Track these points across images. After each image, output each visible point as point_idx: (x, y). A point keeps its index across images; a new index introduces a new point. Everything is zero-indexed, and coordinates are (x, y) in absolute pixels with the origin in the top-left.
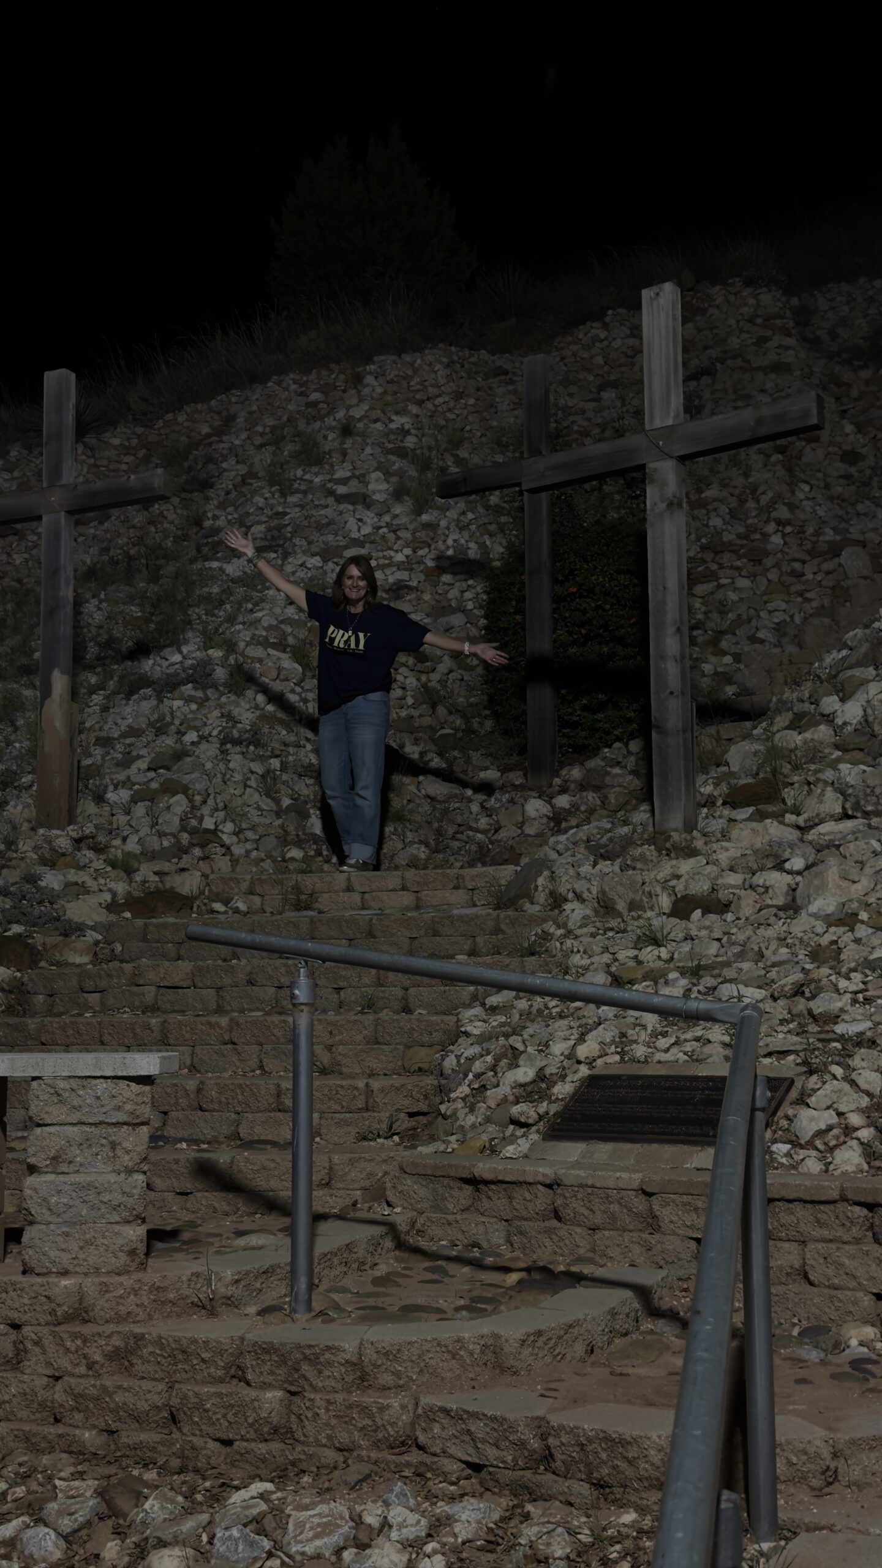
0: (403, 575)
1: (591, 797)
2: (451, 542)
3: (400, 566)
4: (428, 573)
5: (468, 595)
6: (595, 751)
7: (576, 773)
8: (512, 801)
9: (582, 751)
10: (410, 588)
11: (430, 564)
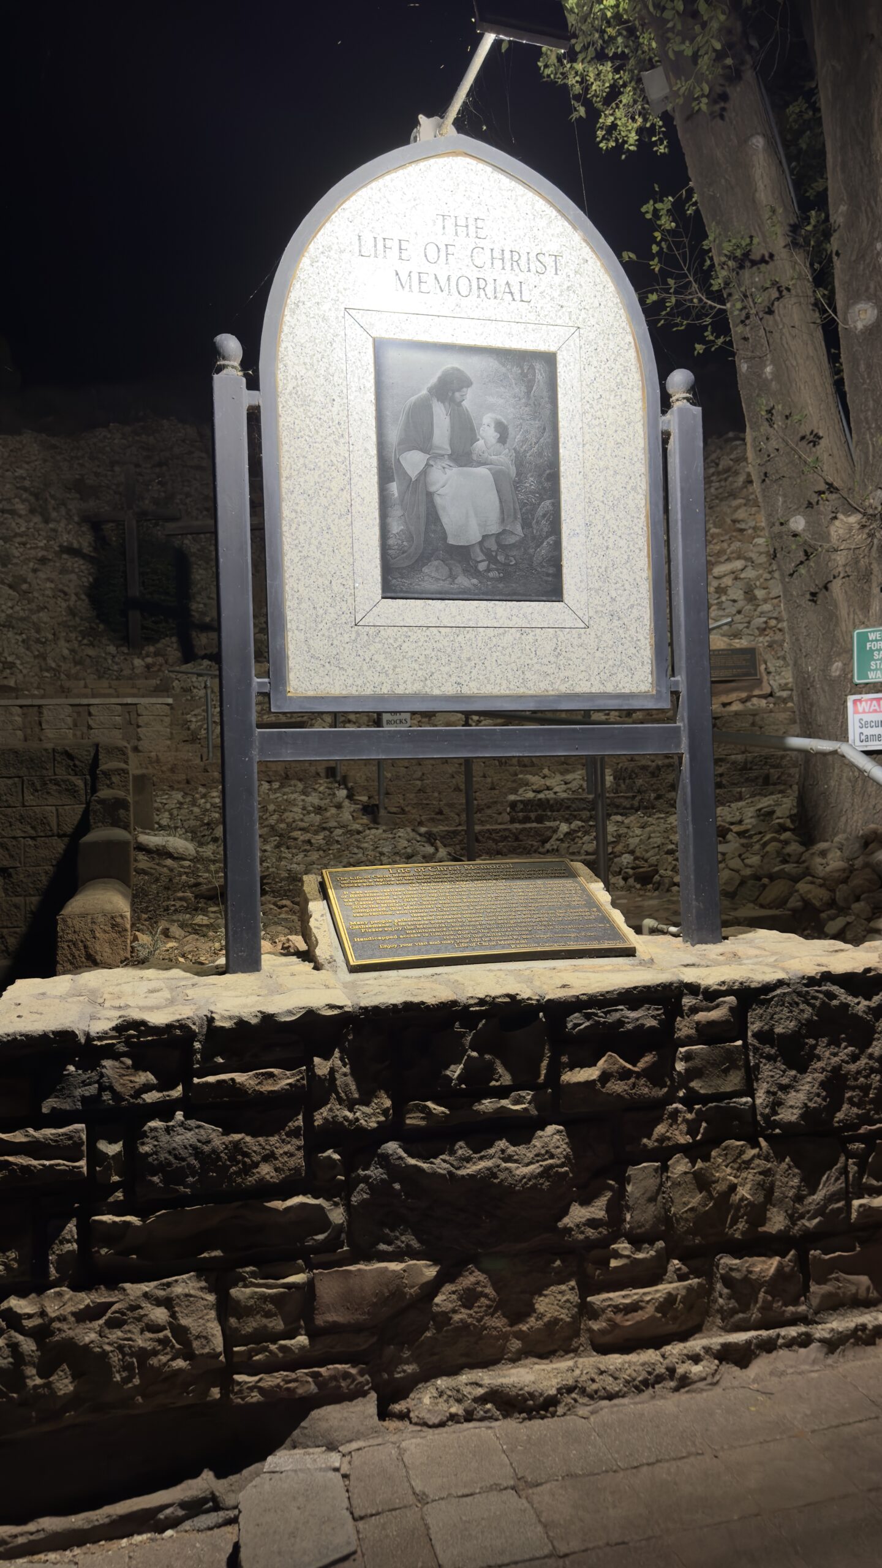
0: (44, 553)
1: (160, 660)
2: (65, 539)
3: (42, 548)
4: (55, 553)
5: (76, 565)
6: (158, 641)
7: (152, 649)
8: (126, 659)
9: (151, 640)
10: (50, 560)
11: (57, 549)
